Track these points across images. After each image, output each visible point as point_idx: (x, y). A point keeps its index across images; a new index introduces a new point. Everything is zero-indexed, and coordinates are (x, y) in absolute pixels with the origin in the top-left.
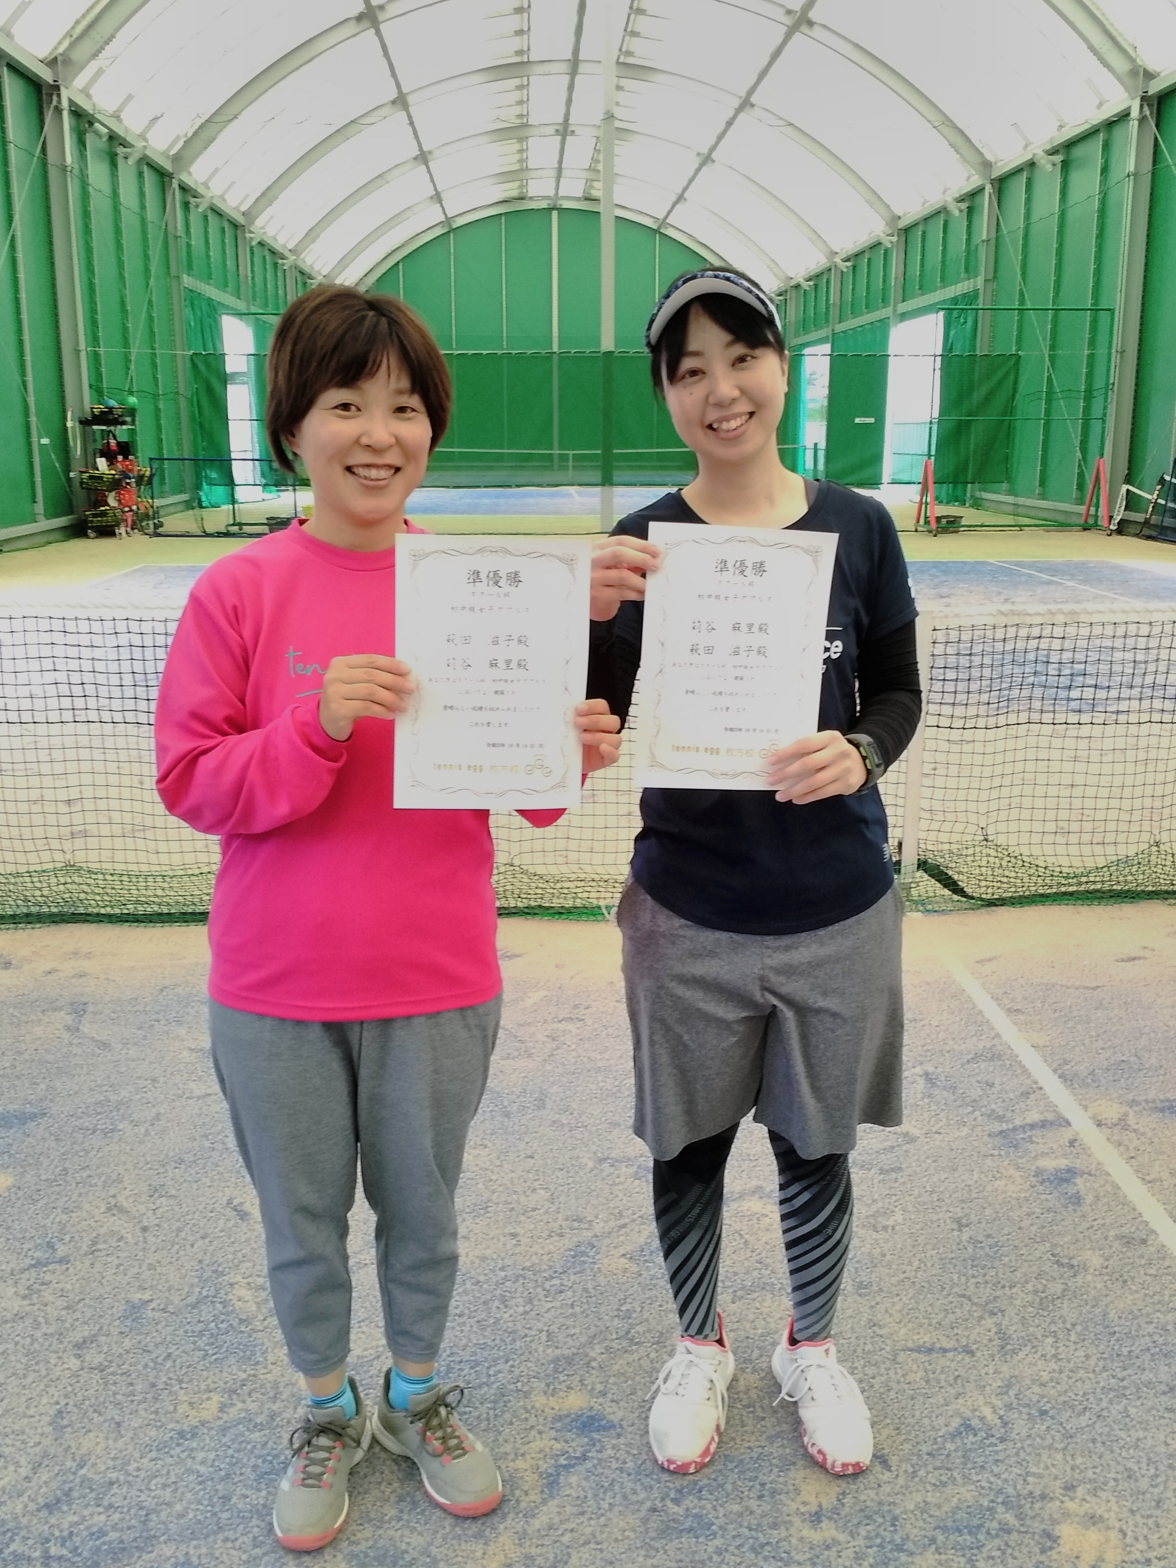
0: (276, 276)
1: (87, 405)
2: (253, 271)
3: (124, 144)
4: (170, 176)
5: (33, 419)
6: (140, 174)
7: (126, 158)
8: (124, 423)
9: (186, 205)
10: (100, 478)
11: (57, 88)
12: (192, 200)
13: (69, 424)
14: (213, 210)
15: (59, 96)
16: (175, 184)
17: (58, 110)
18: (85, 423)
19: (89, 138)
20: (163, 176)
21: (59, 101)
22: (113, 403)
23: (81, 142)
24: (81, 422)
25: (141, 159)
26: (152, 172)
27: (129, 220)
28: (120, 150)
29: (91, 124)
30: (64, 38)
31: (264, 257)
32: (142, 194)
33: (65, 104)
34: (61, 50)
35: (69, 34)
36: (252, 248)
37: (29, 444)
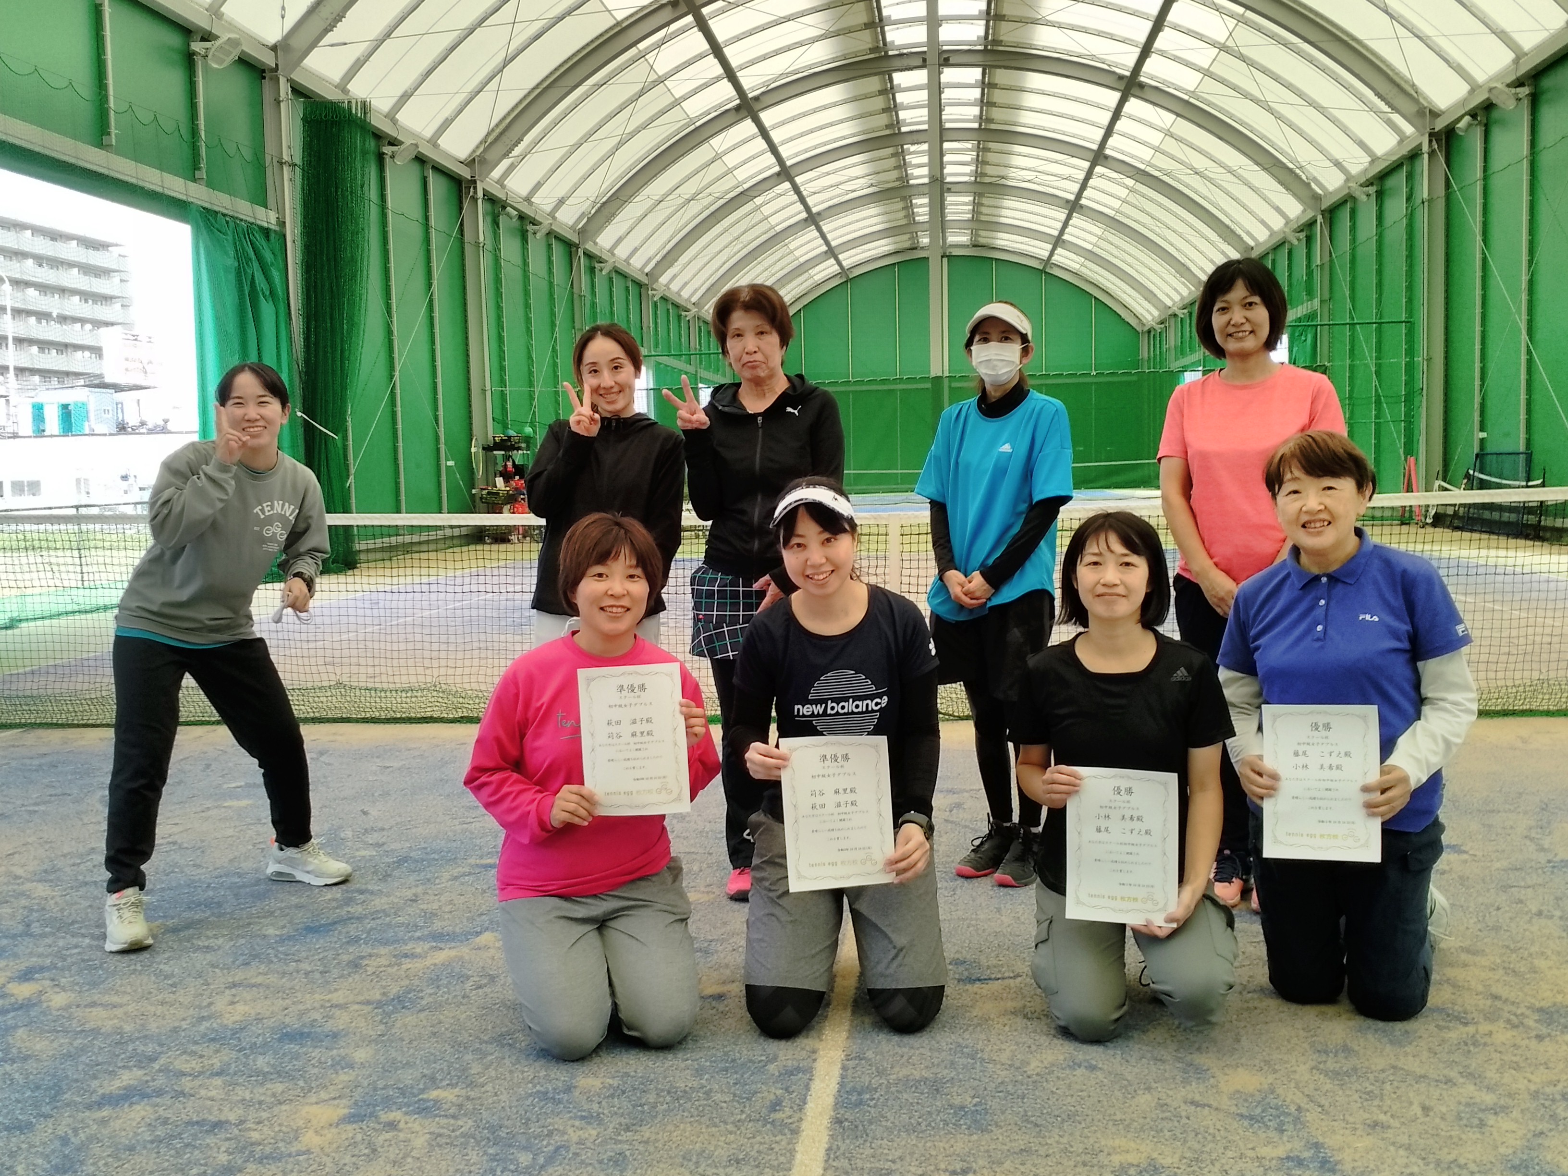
0: (680, 326)
1: (490, 434)
2: (656, 323)
3: (534, 222)
4: (577, 246)
5: (442, 447)
6: (549, 246)
7: (535, 233)
8: (519, 449)
9: (592, 270)
10: (498, 494)
11: (475, 182)
12: (597, 265)
13: (473, 450)
14: (616, 272)
15: (475, 188)
16: (581, 252)
17: (474, 199)
18: (487, 449)
19: (502, 219)
20: (570, 247)
21: (475, 192)
22: (512, 433)
23: (496, 223)
24: (484, 449)
25: (548, 234)
26: (559, 244)
27: (538, 285)
28: (530, 228)
29: (504, 208)
30: (481, 143)
31: (668, 310)
32: (550, 262)
33: (480, 194)
34: (478, 153)
35: (484, 140)
36: (655, 303)
37: (438, 466)
